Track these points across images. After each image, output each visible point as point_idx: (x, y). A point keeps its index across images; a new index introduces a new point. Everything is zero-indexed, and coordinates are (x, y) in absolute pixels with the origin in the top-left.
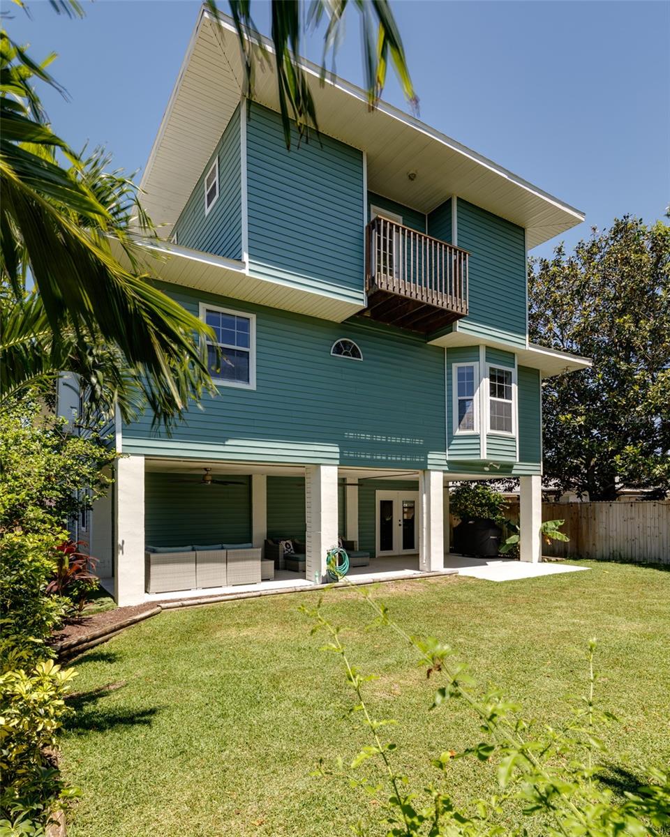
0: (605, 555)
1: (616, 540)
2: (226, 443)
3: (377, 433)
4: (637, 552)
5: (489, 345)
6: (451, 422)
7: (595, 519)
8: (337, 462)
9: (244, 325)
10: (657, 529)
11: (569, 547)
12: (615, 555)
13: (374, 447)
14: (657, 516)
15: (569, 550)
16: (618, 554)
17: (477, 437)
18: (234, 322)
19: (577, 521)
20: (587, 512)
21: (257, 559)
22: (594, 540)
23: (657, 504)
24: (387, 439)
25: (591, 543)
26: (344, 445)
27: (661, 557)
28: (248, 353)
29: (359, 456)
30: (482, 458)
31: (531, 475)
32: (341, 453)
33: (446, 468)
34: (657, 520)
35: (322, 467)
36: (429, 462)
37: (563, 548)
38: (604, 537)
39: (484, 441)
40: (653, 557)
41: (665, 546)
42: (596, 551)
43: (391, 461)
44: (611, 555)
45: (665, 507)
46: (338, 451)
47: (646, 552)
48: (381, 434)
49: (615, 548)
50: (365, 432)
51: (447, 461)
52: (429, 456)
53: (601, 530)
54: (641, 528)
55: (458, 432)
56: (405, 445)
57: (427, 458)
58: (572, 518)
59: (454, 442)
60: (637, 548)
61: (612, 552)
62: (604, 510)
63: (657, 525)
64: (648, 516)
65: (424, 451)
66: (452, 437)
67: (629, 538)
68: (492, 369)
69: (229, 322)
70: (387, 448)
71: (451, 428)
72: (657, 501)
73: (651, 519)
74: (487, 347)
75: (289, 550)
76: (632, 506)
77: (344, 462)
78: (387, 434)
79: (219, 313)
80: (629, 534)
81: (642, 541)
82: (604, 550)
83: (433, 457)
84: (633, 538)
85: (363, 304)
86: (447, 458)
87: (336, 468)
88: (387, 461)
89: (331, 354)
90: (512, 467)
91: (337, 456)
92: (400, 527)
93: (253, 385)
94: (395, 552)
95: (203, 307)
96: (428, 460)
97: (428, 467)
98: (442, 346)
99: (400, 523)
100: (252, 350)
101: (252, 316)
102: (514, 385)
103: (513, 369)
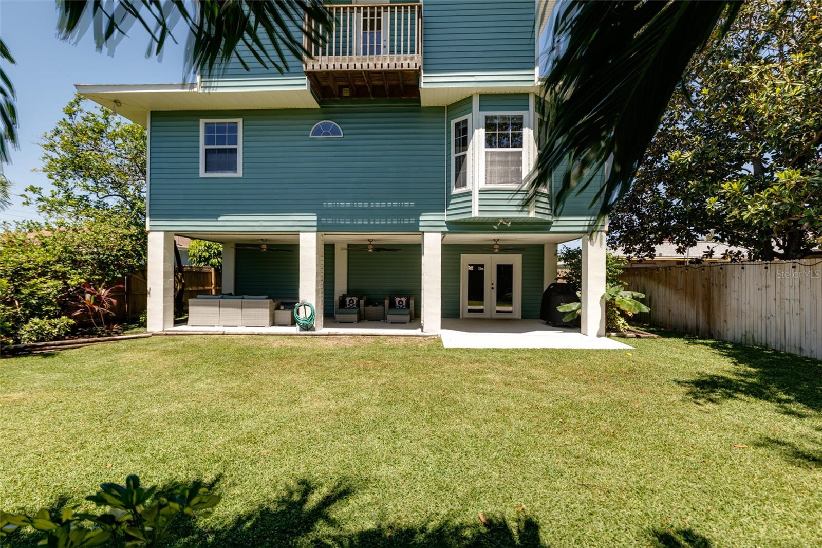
0: (736, 336)
1: (749, 316)
2: (219, 219)
3: (358, 200)
4: (773, 335)
5: (484, 92)
6: (449, 182)
7: (726, 287)
8: (315, 229)
9: (233, 128)
10: (797, 303)
11: (701, 324)
12: (748, 338)
13: (354, 213)
14: (797, 283)
15: (701, 327)
16: (751, 336)
17: (469, 194)
18: (226, 127)
19: (709, 289)
20: (719, 277)
21: (266, 308)
22: (726, 315)
23: (797, 265)
24: (370, 204)
25: (722, 319)
26: (322, 213)
27: (803, 347)
28: (236, 149)
29: (337, 222)
30: (473, 216)
32: (318, 221)
33: (446, 229)
34: (797, 289)
35: (300, 234)
36: (421, 224)
37: (695, 325)
38: (736, 310)
39: (476, 197)
40: (793, 344)
41: (808, 329)
42: (728, 330)
43: (375, 225)
44: (744, 337)
45: (808, 268)
46: (316, 219)
47: (783, 337)
49: (748, 330)
50: (346, 200)
51: (446, 222)
52: (421, 218)
53: (733, 302)
54: (778, 299)
55: (455, 191)
56: (392, 209)
57: (419, 221)
58: (704, 285)
59: (452, 201)
60: (773, 329)
61: (744, 333)
62: (736, 275)
63: (798, 297)
64: (787, 284)
65: (416, 213)
66: (450, 197)
67: (764, 314)
68: (487, 118)
69: (221, 128)
70: (369, 213)
71: (449, 188)
72: (797, 260)
73: (790, 287)
74: (481, 95)
75: (351, 305)
76: (766, 268)
77: (321, 228)
78: (369, 200)
79: (214, 123)
80: (764, 311)
81: (778, 319)
82: (736, 330)
83: (426, 218)
84: (769, 315)
85: (305, 88)
86: (446, 219)
87: (315, 234)
88: (369, 225)
89: (311, 136)
90: (549, 224)
91: (315, 223)
92: (492, 290)
93: (240, 173)
94: (486, 315)
95: (202, 122)
96: (420, 222)
97: (421, 229)
98: (440, 105)
99: (493, 286)
100: (240, 147)
101: (240, 121)
102: (527, 129)
103: (526, 111)
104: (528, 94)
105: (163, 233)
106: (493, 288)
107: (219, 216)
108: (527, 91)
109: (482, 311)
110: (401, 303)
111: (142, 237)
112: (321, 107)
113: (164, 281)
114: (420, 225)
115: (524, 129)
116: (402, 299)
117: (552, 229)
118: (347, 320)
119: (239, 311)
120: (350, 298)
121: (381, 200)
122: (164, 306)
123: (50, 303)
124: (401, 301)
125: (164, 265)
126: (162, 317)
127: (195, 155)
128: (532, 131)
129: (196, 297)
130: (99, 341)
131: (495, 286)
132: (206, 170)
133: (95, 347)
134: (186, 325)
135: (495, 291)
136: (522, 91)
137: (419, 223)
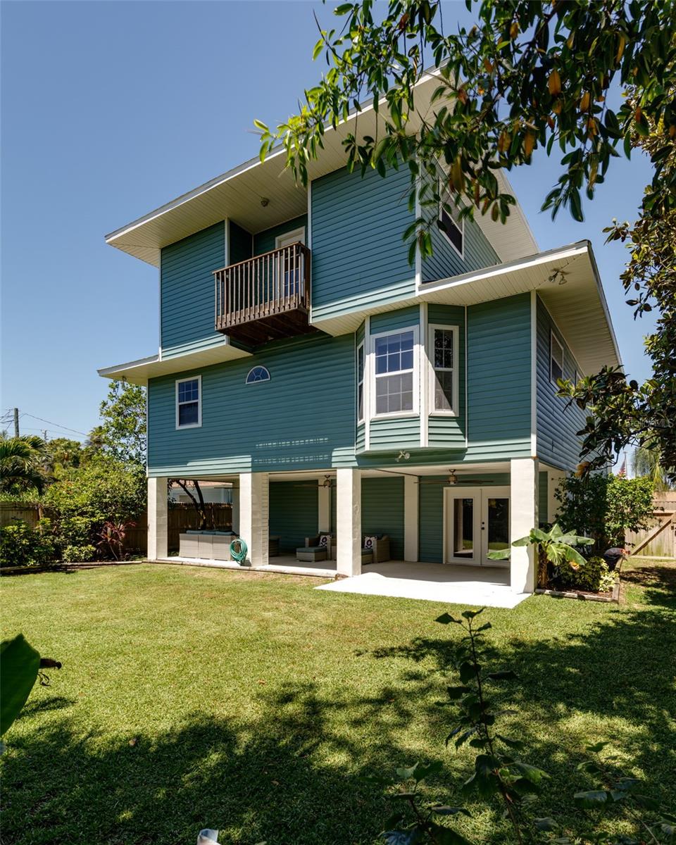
2: (188, 465)
3: (282, 440)
5: (373, 313)
6: (357, 413)
8: (250, 470)
9: (196, 384)
13: (280, 452)
18: (191, 385)
24: (291, 443)
26: (255, 455)
28: (198, 403)
29: (267, 463)
30: (365, 450)
31: (509, 460)
32: (252, 462)
33: (356, 464)
35: (241, 475)
39: (367, 429)
43: (295, 463)
46: (250, 461)
48: (286, 439)
50: (272, 441)
51: (357, 456)
52: (334, 454)
55: (359, 423)
56: (309, 446)
57: (331, 457)
59: (358, 434)
65: (329, 449)
66: (357, 429)
69: (188, 386)
70: (291, 452)
71: (357, 419)
77: (255, 469)
78: (290, 439)
79: (184, 383)
83: (338, 453)
85: (224, 343)
86: (355, 453)
87: (250, 475)
88: (291, 464)
89: (247, 383)
90: (463, 451)
91: (250, 465)
92: (483, 531)
93: (199, 424)
94: (474, 562)
95: (177, 382)
96: (333, 458)
97: (334, 465)
98: (349, 332)
99: (483, 526)
100: (200, 401)
101: (199, 377)
102: (418, 345)
103: (417, 326)
104: (418, 306)
105: (155, 479)
106: (483, 528)
107: (188, 462)
108: (416, 303)
109: (470, 556)
110: (369, 543)
111: (144, 484)
112: (254, 354)
113: (157, 519)
114: (333, 461)
115: (414, 346)
116: (371, 539)
117: (467, 458)
118: (305, 559)
119: (211, 545)
120: (324, 536)
121: (300, 438)
122: (157, 539)
123: (82, 535)
124: (370, 540)
125: (157, 506)
126: (155, 548)
127: (172, 411)
128: (423, 347)
129: (185, 533)
130: (105, 565)
131: (486, 526)
132: (181, 423)
133: (100, 569)
134: (178, 555)
135: (486, 532)
136: (411, 304)
137: (331, 459)
